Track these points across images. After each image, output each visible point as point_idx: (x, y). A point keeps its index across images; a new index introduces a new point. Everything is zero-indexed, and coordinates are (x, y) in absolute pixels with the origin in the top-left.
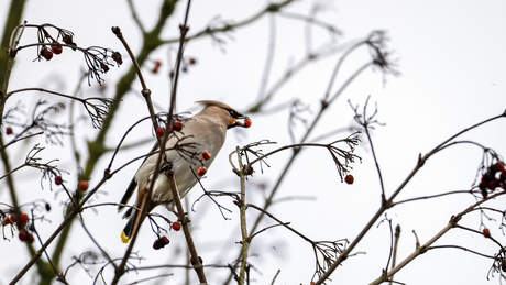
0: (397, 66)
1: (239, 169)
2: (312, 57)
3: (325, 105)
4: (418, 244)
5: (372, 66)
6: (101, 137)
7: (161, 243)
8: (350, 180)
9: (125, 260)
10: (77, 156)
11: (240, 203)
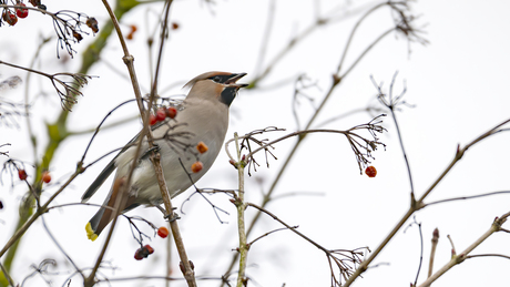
0: (425, 33)
1: (237, 160)
2: (321, 22)
3: (337, 81)
4: (453, 252)
5: (394, 33)
6: (63, 118)
7: (144, 253)
8: (371, 172)
9: (95, 270)
10: (34, 141)
11: (237, 202)
